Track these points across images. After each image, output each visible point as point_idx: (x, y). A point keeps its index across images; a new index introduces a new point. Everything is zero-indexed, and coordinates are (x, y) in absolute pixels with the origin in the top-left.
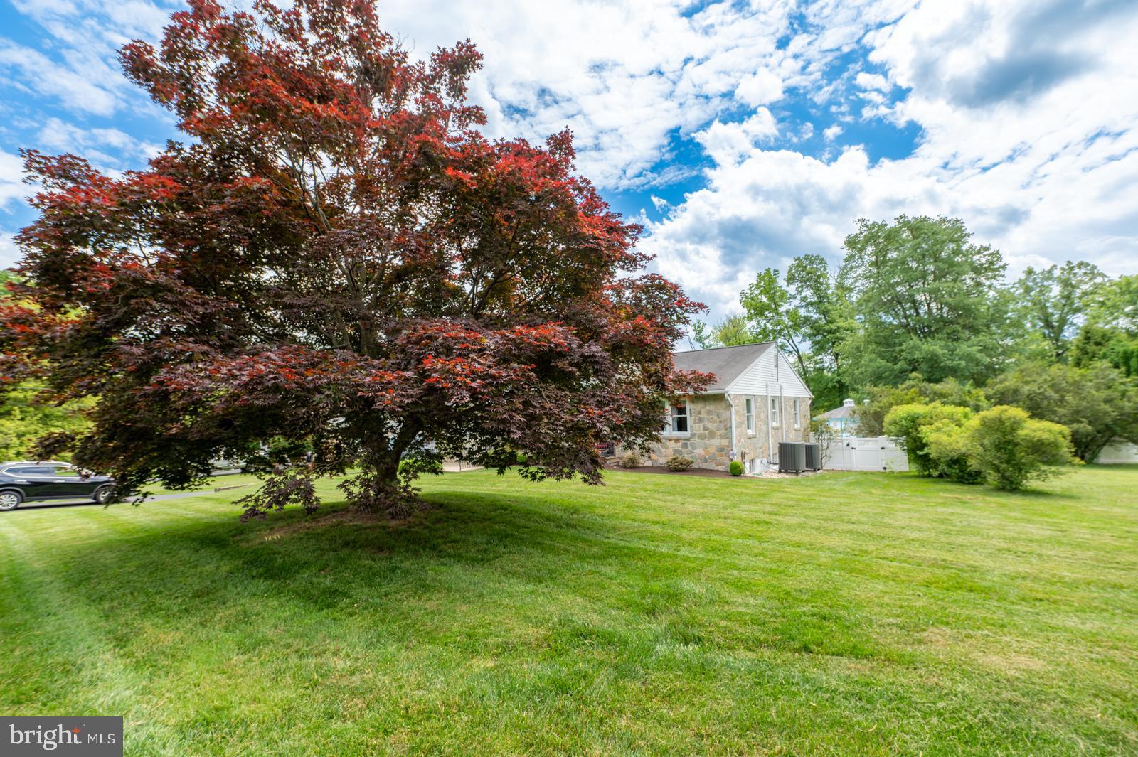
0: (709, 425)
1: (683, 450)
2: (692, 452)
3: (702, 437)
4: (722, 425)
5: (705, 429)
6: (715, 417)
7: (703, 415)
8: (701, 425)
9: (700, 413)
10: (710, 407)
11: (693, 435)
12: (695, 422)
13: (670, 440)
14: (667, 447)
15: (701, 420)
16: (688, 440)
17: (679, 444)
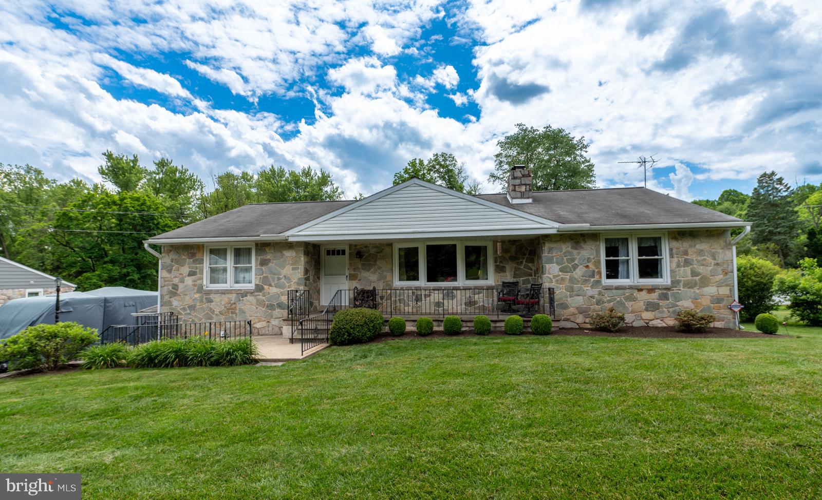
0: (701, 269)
1: (661, 303)
2: (674, 306)
3: (689, 285)
4: (719, 269)
5: (694, 273)
6: (709, 259)
7: (692, 256)
8: (688, 269)
9: (686, 253)
10: (703, 245)
11: (675, 283)
12: (678, 266)
13: (640, 290)
14: (635, 299)
15: (687, 263)
16: (668, 289)
17: (654, 296)
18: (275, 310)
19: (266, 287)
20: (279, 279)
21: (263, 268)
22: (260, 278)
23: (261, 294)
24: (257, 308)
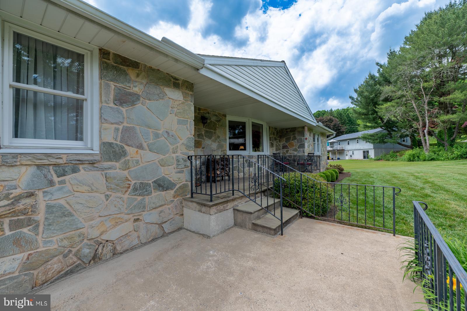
11: (322, 154)
18: (149, 194)
19: (131, 150)
20: (157, 136)
21: (124, 110)
22: (117, 130)
23: (117, 165)
24: (107, 197)
